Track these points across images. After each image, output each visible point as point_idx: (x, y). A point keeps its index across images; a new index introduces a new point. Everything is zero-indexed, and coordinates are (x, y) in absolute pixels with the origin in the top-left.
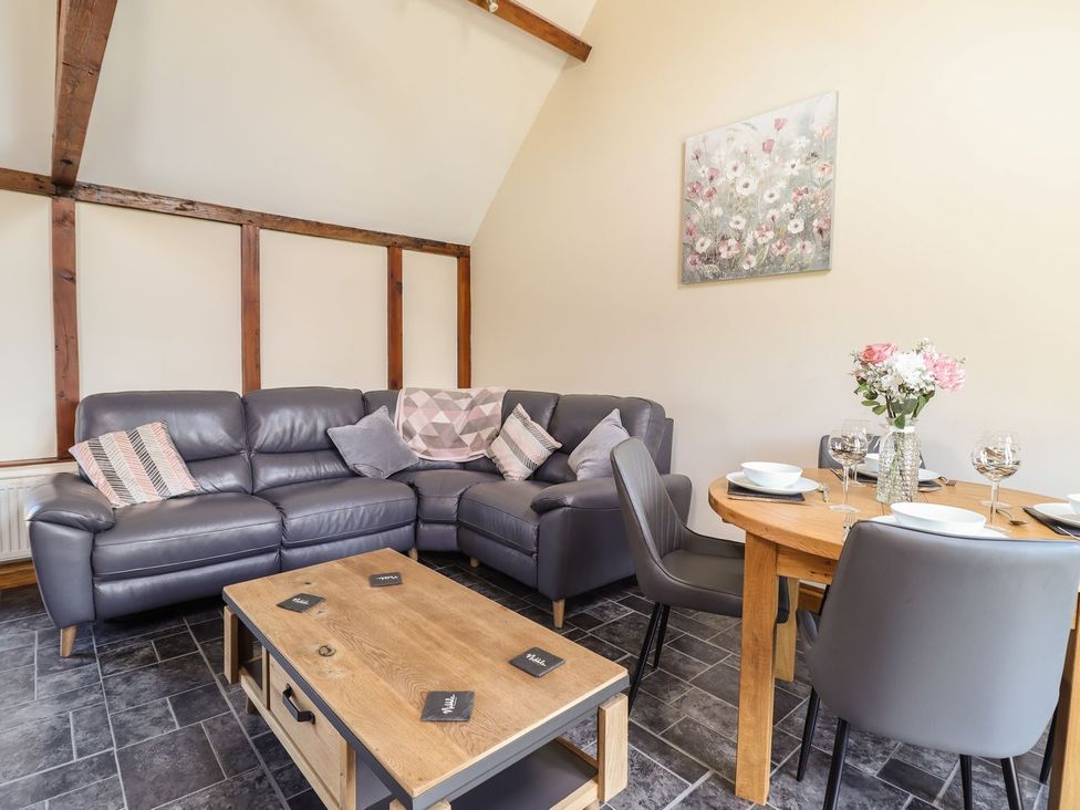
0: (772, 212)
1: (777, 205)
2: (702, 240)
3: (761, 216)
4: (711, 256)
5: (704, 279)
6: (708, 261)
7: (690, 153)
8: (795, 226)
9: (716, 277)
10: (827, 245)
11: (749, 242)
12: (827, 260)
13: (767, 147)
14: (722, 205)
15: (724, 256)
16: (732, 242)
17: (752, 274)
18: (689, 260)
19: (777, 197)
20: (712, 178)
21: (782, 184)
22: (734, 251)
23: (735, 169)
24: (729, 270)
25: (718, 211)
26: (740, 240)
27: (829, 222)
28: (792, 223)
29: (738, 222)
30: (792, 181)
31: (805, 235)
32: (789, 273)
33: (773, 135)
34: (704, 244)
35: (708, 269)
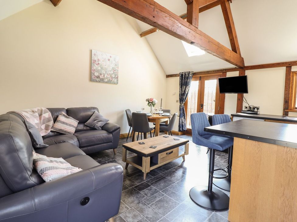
0: (110, 72)
1: (110, 71)
2: (96, 73)
3: (108, 72)
4: (98, 77)
5: (96, 81)
6: (97, 78)
7: (93, 53)
8: (113, 76)
9: (99, 82)
10: (118, 80)
11: (106, 76)
12: (118, 83)
13: (109, 60)
14: (101, 68)
15: (101, 77)
16: (102, 75)
17: (106, 82)
18: (93, 76)
19: (110, 70)
20: (98, 61)
21: (111, 68)
22: (103, 77)
23: (103, 61)
24: (102, 81)
25: (99, 68)
26: (104, 76)
27: (118, 77)
28: (113, 75)
29: (103, 72)
30: (113, 68)
31: (115, 78)
32: (112, 84)
33: (110, 58)
34: (96, 74)
35: (98, 79)
